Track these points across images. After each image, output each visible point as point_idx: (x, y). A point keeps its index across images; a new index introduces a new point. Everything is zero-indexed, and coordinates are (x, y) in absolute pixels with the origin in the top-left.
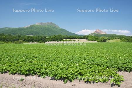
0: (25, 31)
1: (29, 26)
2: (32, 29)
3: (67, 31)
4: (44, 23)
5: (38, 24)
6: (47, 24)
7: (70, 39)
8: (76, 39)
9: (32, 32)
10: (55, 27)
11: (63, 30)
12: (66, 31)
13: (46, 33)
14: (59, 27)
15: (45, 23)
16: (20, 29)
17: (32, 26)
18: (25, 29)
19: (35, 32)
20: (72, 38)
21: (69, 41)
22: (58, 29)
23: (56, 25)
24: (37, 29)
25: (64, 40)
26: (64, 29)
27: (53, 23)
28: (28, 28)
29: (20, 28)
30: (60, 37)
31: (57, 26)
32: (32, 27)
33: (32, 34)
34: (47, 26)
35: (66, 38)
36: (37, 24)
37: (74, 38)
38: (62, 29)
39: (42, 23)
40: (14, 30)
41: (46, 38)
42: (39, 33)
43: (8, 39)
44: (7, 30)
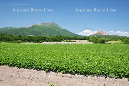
0: (26, 31)
1: (31, 26)
2: (34, 29)
3: (69, 32)
4: (46, 24)
5: (40, 24)
6: (49, 24)
8: (77, 39)
10: (57, 27)
18: (26, 29)
20: (73, 39)
22: (60, 29)
23: (58, 25)
25: (65, 40)
26: (66, 30)
27: (55, 23)
28: (30, 28)
29: (22, 28)
30: (61, 37)
31: (59, 27)
32: (34, 27)
33: (34, 34)
34: (49, 27)
35: (67, 39)
37: (75, 39)
38: (64, 30)
39: (44, 23)
40: (16, 30)
42: (41, 33)
43: (9, 38)
44: (9, 30)
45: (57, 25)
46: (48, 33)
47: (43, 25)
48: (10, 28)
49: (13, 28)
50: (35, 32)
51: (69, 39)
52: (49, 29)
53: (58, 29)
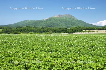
0: (45, 23)
1: (48, 18)
3: (85, 22)
4: (62, 15)
5: (57, 16)
6: (64, 16)
7: (89, 30)
8: (95, 29)
9: (51, 23)
12: (83, 22)
13: (64, 25)
14: (76, 19)
16: (41, 21)
17: (51, 18)
18: (44, 21)
19: (54, 24)
20: (91, 29)
21: (88, 32)
23: (73, 17)
24: (55, 21)
25: (84, 31)
26: (81, 21)
28: (47, 20)
31: (74, 18)
32: (51, 19)
33: (51, 26)
34: (65, 18)
35: (85, 29)
36: (55, 16)
37: (93, 29)
38: (79, 20)
39: (60, 15)
40: (36, 22)
41: (67, 29)
42: (57, 25)
44: (29, 22)
47: (59, 17)
51: (87, 30)
52: (64, 21)
53: (74, 20)
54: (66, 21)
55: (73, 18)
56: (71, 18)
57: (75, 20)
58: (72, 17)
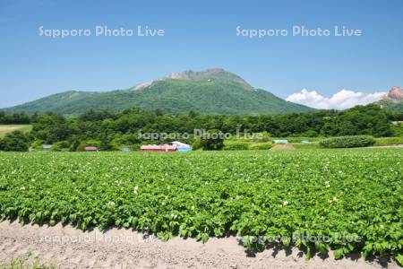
1: (147, 83)
2: (160, 92)
4: (198, 74)
5: (179, 77)
6: (207, 75)
10: (236, 84)
11: (263, 95)
14: (249, 86)
15: (203, 73)
17: (161, 83)
22: (247, 91)
24: (178, 92)
26: (265, 92)
27: (226, 70)
29: (118, 91)
31: (241, 82)
32: (160, 86)
34: (209, 83)
36: (174, 77)
38: (260, 91)
45: (234, 76)
46: (212, 107)
47: (187, 78)
48: (76, 94)
49: (88, 93)
50: (170, 104)
53: (240, 89)
54: (216, 94)
55: (238, 84)
56: (230, 83)
57: (246, 88)
58: (235, 80)
